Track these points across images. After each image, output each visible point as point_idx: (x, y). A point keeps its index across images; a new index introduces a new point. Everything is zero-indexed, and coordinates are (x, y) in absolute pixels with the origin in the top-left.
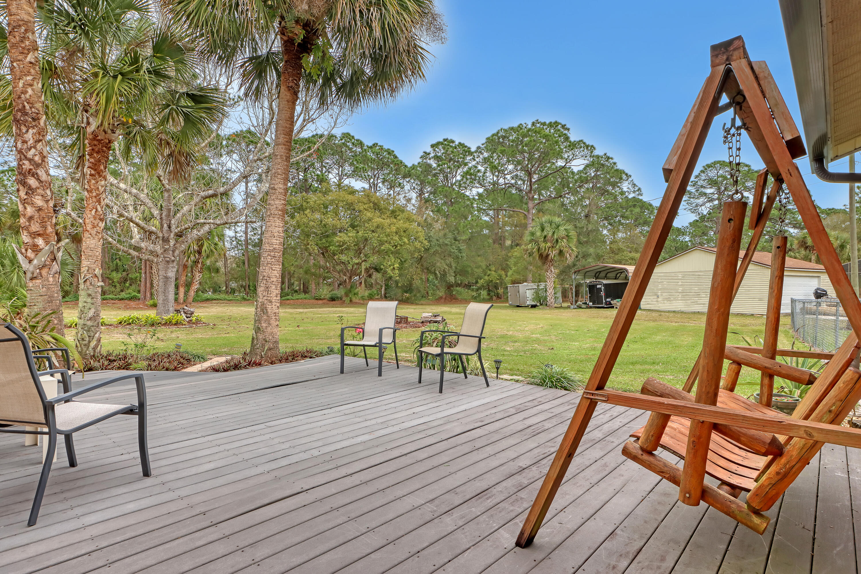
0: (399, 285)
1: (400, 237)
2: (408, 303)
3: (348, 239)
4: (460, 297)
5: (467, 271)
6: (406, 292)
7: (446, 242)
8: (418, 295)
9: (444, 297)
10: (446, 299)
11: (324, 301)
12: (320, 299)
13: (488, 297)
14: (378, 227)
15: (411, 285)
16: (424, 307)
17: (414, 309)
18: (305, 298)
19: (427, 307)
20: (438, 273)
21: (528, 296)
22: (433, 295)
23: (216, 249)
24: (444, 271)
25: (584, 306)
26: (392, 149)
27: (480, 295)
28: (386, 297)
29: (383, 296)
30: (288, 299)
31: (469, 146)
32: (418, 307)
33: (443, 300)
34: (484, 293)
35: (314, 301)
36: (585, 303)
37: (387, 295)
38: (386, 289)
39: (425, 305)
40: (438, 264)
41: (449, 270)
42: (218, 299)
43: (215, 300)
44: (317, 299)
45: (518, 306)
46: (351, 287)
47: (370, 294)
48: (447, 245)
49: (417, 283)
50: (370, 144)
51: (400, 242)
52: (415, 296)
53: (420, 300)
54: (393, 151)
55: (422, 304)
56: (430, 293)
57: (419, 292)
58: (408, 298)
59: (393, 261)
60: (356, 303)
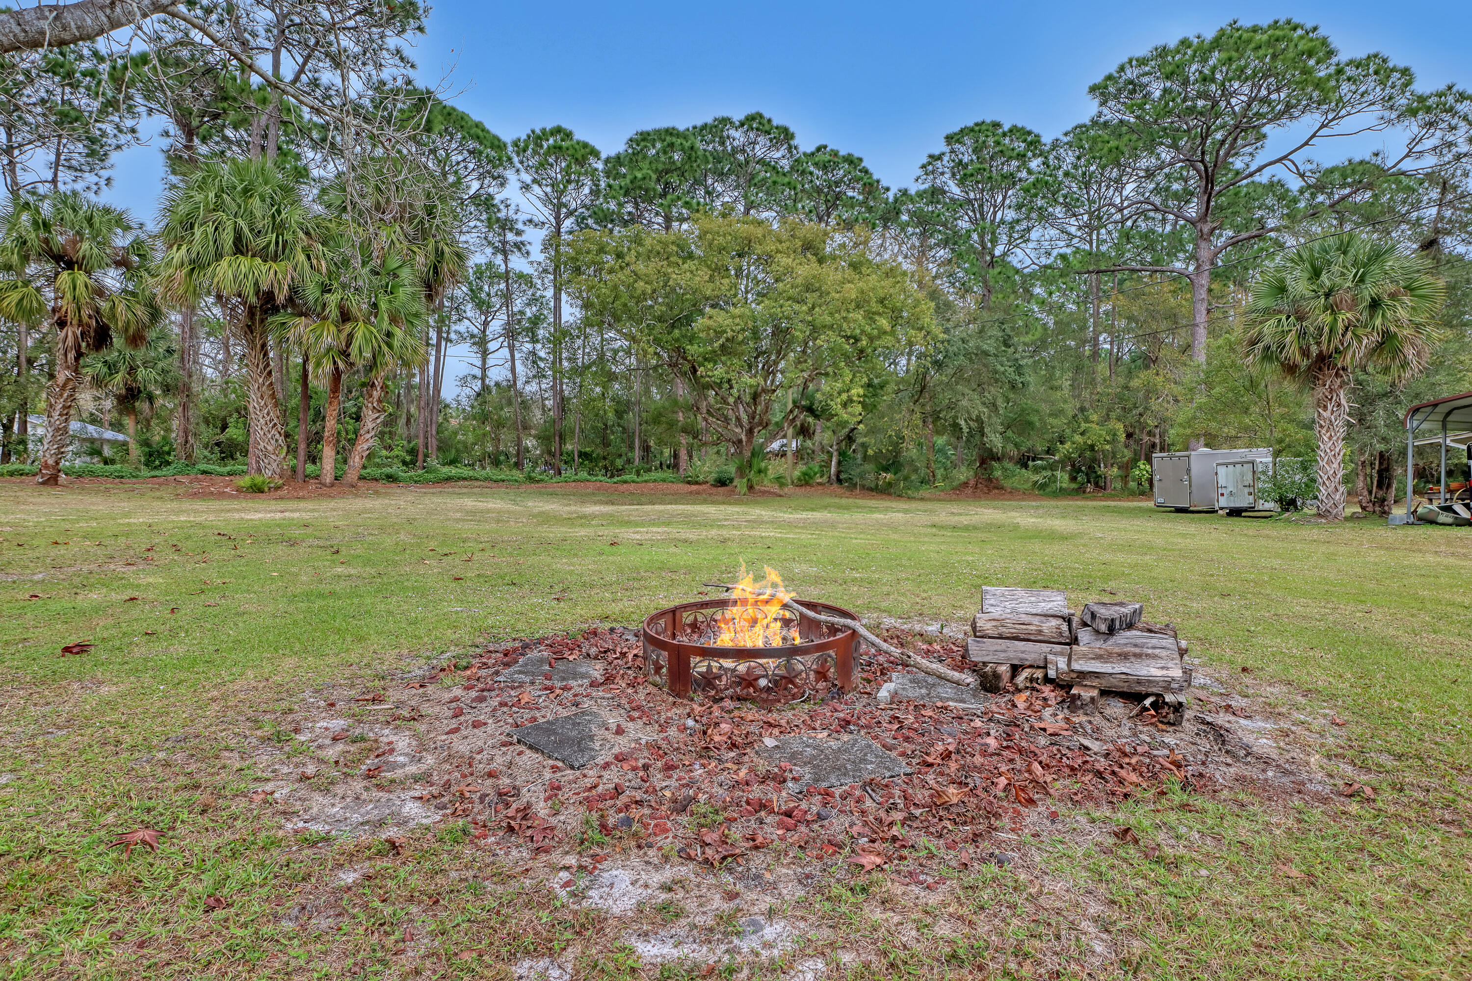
0: (870, 452)
1: (870, 317)
2: (890, 494)
3: (729, 321)
4: (1007, 484)
5: (1030, 424)
6: (886, 469)
7: (985, 347)
8: (914, 477)
9: (972, 483)
10: (976, 487)
11: (704, 487)
12: (697, 483)
13: (1074, 486)
14: (808, 288)
15: (897, 452)
16: (929, 506)
17: (906, 512)
18: (664, 480)
19: (937, 506)
20: (962, 423)
21: (1222, 482)
22: (945, 478)
23: (390, 346)
24: (979, 420)
25: (1444, 517)
26: (857, 154)
27: (1053, 479)
28: (839, 481)
29: (834, 477)
30: (625, 482)
31: (1036, 130)
32: (914, 505)
33: (969, 491)
34: (1063, 478)
35: (681, 485)
36: (1449, 509)
37: (843, 476)
38: (839, 463)
39: (930, 500)
40: (964, 403)
41: (990, 417)
42: (471, 479)
43: (465, 479)
44: (689, 483)
45: (1179, 510)
46: (753, 455)
47: (805, 474)
48: (986, 354)
49: (910, 451)
50: (810, 149)
51: (868, 329)
52: (906, 479)
53: (917, 489)
54: (861, 160)
55: (922, 499)
56: (940, 473)
57: (916, 470)
58: (890, 484)
59: (847, 379)
60: (764, 493)
